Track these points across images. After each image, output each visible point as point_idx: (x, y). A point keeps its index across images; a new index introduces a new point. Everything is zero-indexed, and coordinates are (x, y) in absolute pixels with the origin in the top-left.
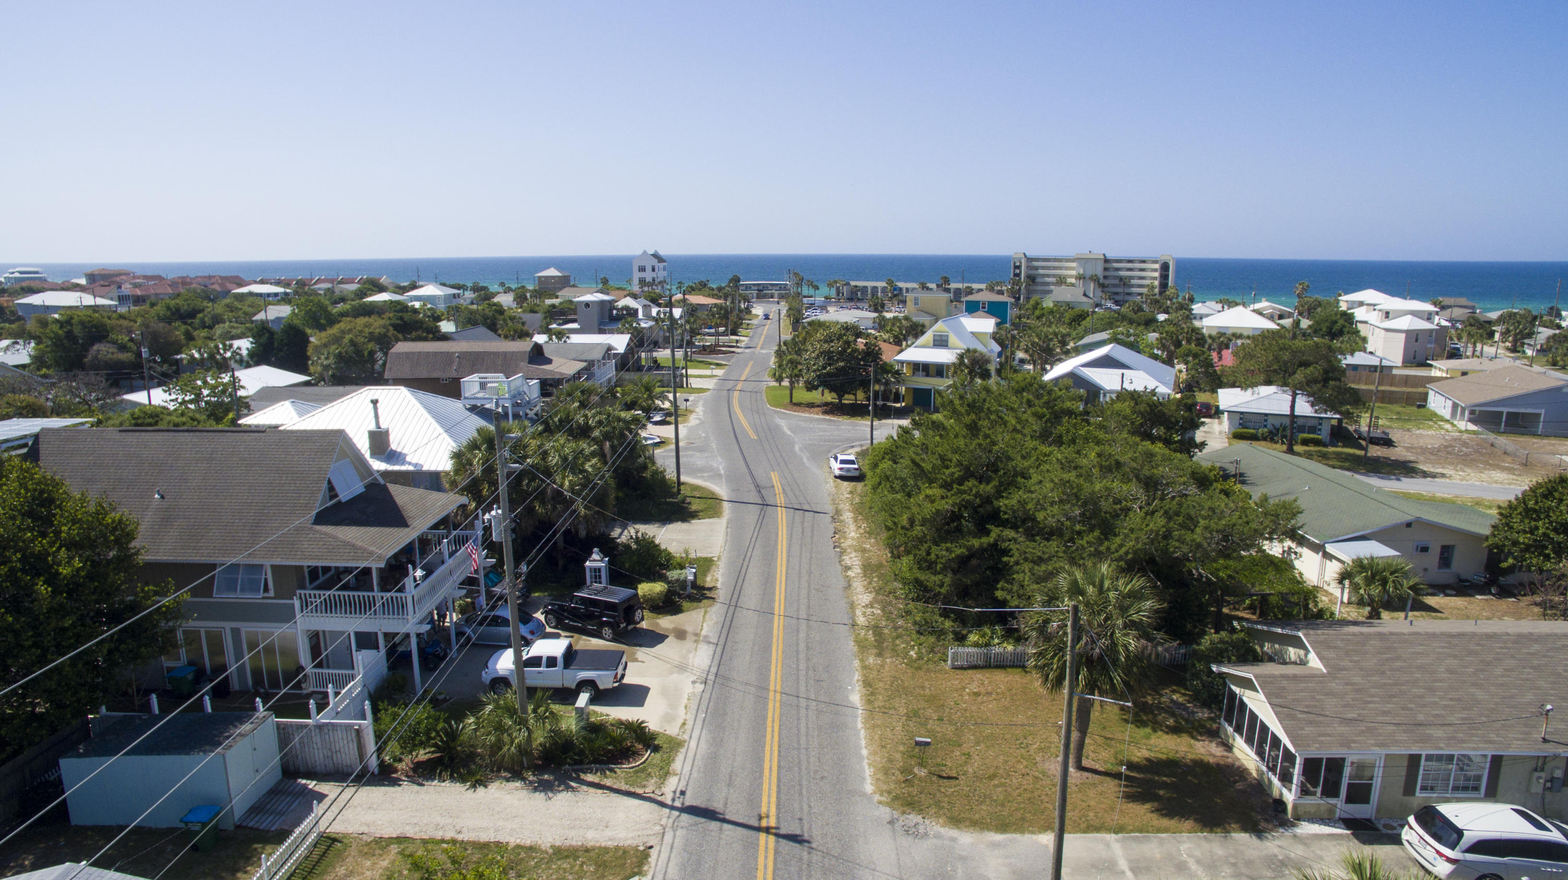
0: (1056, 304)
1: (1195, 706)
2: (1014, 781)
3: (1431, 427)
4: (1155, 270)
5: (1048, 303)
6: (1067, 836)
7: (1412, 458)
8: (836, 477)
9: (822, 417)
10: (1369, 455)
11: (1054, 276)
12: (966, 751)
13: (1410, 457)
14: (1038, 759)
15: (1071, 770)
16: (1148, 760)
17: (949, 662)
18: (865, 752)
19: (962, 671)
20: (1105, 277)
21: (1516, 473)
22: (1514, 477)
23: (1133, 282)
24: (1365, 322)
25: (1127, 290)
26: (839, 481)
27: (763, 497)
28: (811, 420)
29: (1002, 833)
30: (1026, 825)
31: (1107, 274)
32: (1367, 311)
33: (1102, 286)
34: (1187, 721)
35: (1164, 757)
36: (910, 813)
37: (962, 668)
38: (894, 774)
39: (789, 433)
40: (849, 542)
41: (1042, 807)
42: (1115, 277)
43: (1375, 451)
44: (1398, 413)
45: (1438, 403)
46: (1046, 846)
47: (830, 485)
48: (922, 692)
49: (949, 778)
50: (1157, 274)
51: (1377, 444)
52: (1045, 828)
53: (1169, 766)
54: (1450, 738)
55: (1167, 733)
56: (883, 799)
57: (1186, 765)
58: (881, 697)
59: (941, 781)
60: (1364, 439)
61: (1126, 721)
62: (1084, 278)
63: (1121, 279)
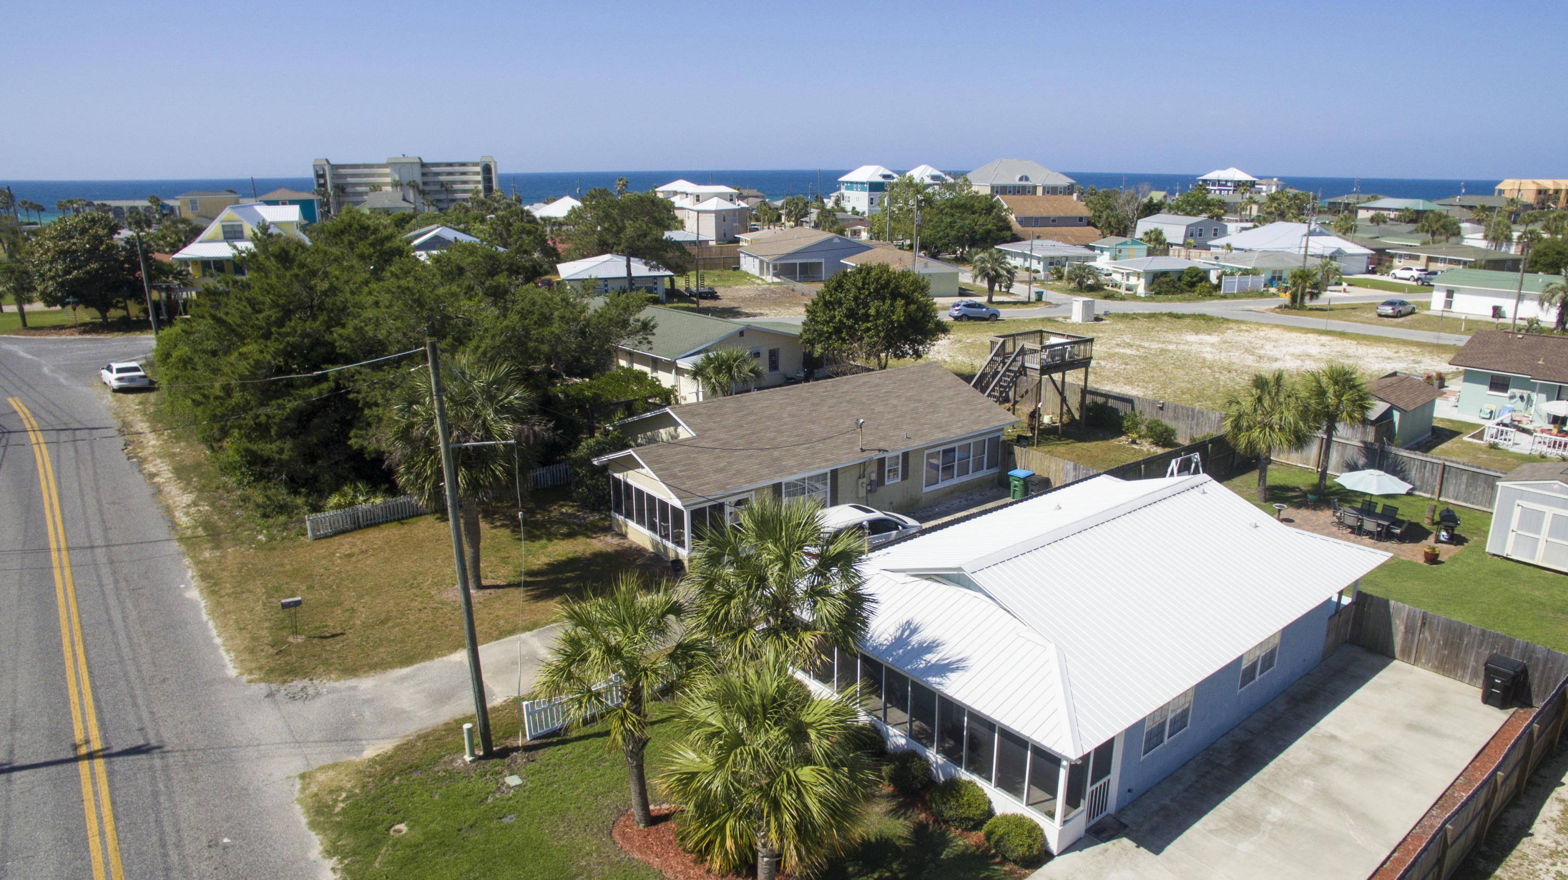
0: (374, 209)
1: (585, 513)
2: (411, 617)
3: (746, 283)
4: (477, 173)
5: (364, 210)
6: (481, 649)
8: (115, 391)
9: (81, 337)
10: (700, 306)
11: (366, 184)
12: (348, 607)
13: (733, 304)
14: (433, 593)
15: (472, 591)
16: (548, 564)
17: (310, 534)
18: (218, 641)
19: (329, 540)
20: (425, 184)
23: (456, 187)
24: (682, 208)
25: (450, 197)
26: (121, 395)
28: (63, 342)
29: (408, 666)
30: (433, 651)
31: (426, 179)
32: (681, 199)
33: (423, 193)
34: (579, 526)
35: (564, 558)
36: (292, 680)
37: (326, 537)
38: (262, 651)
39: (29, 357)
40: (149, 451)
41: (448, 631)
42: (435, 183)
43: (708, 303)
44: (720, 276)
45: (749, 265)
46: (461, 662)
47: (109, 399)
48: (282, 569)
49: (333, 636)
50: (479, 178)
51: (707, 298)
52: (454, 648)
53: (572, 563)
54: (800, 465)
55: (563, 539)
56: (253, 677)
57: (586, 559)
58: (228, 585)
59: (325, 641)
60: (695, 296)
61: (520, 539)
62: (401, 185)
63: (442, 184)
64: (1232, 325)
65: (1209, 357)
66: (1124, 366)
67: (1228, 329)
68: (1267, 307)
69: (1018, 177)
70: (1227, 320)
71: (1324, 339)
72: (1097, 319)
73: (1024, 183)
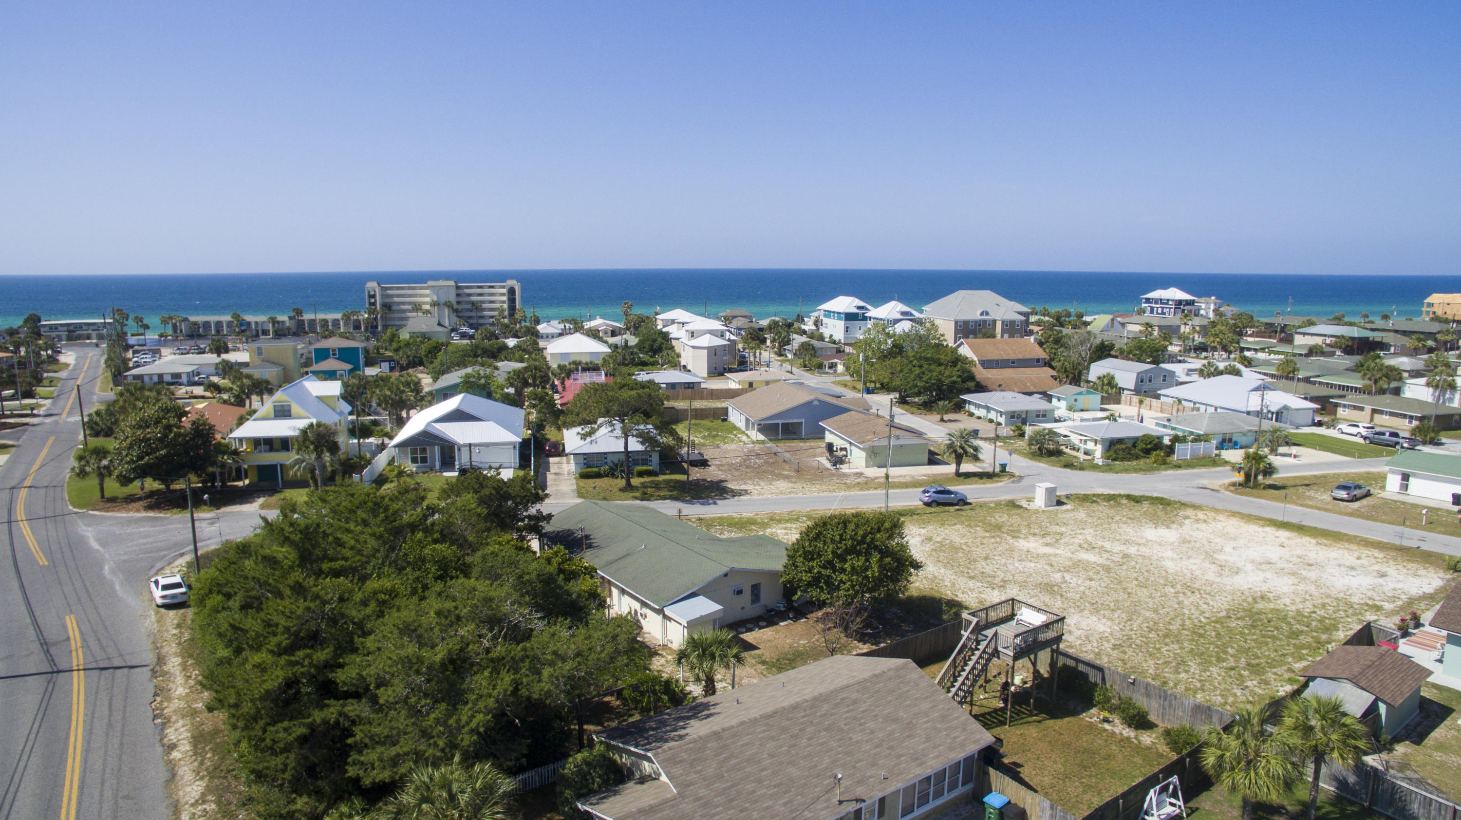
0: (413, 335)
3: (732, 439)
4: (503, 295)
5: (404, 335)
7: (722, 477)
8: (158, 606)
9: (144, 514)
10: (691, 479)
11: (410, 303)
20: (458, 303)
21: (794, 480)
22: (792, 485)
23: (484, 306)
24: (678, 340)
25: (479, 314)
26: (163, 610)
27: (52, 660)
28: (130, 521)
31: (461, 299)
32: (678, 329)
33: (456, 311)
39: (97, 547)
40: (176, 704)
42: (468, 302)
43: (696, 474)
44: (709, 429)
45: (736, 418)
50: (505, 298)
51: (696, 466)
60: (685, 462)
62: (439, 304)
63: (473, 303)
64: (1189, 512)
65: (1170, 566)
66: (1088, 583)
67: (1186, 517)
68: (1220, 482)
69: (979, 312)
70: (1184, 505)
71: (1283, 534)
72: (1059, 503)
73: (984, 317)
